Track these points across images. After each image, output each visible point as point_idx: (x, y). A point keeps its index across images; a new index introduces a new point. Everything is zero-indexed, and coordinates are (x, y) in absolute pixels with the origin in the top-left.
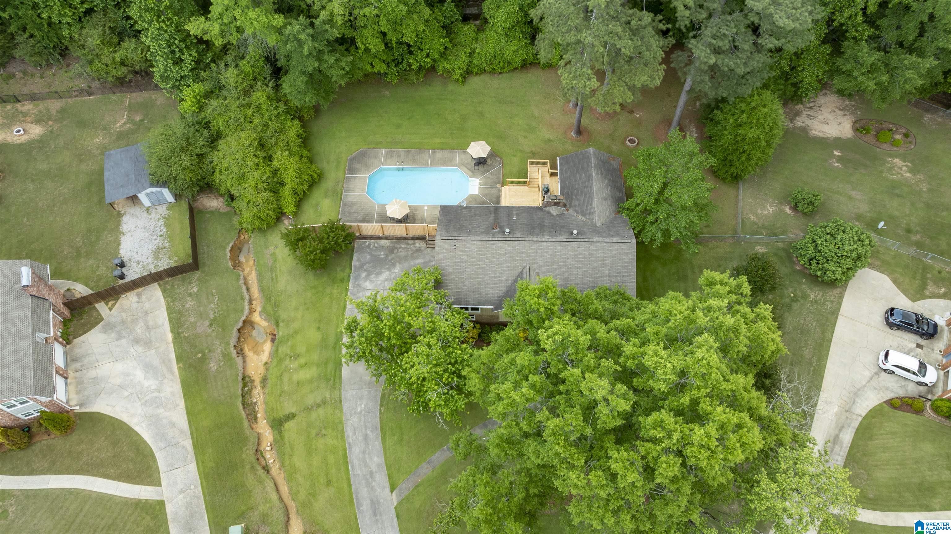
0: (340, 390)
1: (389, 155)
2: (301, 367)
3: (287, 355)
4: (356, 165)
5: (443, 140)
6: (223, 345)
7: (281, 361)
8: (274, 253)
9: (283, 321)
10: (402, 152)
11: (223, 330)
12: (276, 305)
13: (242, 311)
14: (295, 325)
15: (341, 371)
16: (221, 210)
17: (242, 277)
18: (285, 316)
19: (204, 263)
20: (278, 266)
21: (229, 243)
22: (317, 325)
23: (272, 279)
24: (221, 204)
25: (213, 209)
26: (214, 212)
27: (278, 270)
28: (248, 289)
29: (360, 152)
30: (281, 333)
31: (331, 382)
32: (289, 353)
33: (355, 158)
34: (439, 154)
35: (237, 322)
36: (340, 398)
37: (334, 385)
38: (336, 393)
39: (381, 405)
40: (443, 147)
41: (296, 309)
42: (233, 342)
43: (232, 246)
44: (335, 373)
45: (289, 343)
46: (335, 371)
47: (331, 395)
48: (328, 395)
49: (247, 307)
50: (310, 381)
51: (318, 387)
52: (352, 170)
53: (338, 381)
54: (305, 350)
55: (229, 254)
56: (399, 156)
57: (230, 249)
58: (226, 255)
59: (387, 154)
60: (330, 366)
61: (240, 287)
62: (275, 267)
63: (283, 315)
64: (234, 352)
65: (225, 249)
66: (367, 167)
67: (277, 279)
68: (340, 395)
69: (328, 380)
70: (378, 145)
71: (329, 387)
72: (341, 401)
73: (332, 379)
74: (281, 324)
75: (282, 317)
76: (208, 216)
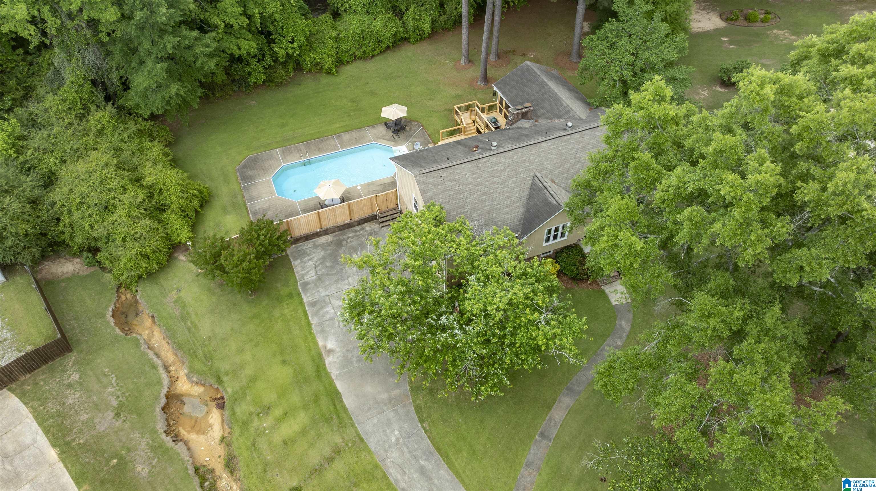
0: (353, 425)
1: (287, 152)
2: (280, 420)
3: (251, 414)
4: (250, 173)
5: (342, 124)
6: (147, 435)
7: (245, 425)
8: (179, 298)
9: (227, 374)
10: (301, 146)
11: (139, 415)
12: (208, 358)
13: (159, 382)
14: (249, 371)
15: (341, 401)
16: (81, 273)
17: (142, 341)
18: (227, 367)
19: (78, 341)
20: (190, 310)
21: (107, 307)
22: (280, 359)
23: (189, 330)
24: (78, 266)
25: (69, 275)
26: (71, 279)
27: (193, 316)
28: (157, 355)
29: (249, 159)
30: (230, 390)
31: (335, 420)
32: (252, 410)
33: (245, 167)
34: (346, 137)
35: (157, 398)
36: (358, 434)
37: (340, 423)
38: (350, 431)
39: (422, 421)
40: (348, 130)
41: (240, 351)
42: (160, 426)
43: (113, 311)
44: (335, 408)
45: (248, 398)
46: (334, 405)
47: (343, 438)
48: (338, 439)
49: (164, 375)
50: (304, 432)
51: (319, 435)
52: (246, 179)
53: (344, 415)
54: (275, 396)
55: (112, 321)
56: (299, 150)
57: (111, 314)
58: (108, 322)
59: (283, 153)
60: (324, 401)
61: (144, 354)
62: (188, 313)
63: (224, 366)
64: (168, 440)
65: (104, 316)
66: (265, 170)
67: (195, 326)
68: (356, 431)
69: (328, 421)
70: (268, 147)
71: (335, 429)
72: (362, 439)
73: (334, 416)
74: (225, 379)
75: (222, 370)
76: (63, 284)
